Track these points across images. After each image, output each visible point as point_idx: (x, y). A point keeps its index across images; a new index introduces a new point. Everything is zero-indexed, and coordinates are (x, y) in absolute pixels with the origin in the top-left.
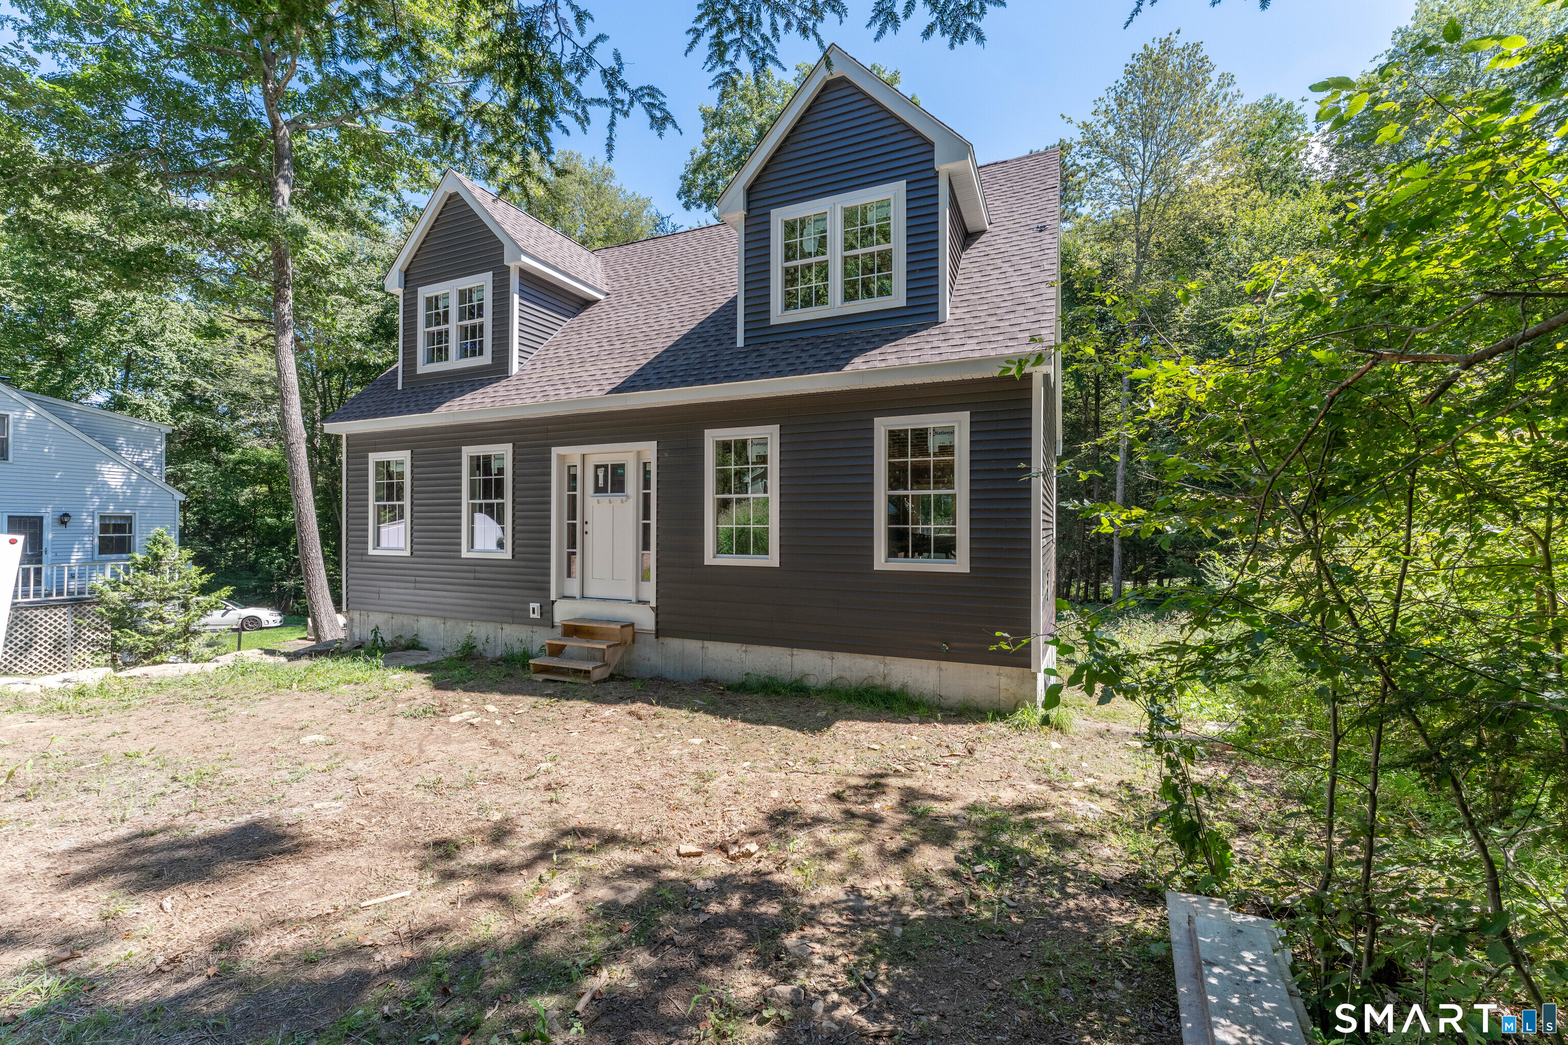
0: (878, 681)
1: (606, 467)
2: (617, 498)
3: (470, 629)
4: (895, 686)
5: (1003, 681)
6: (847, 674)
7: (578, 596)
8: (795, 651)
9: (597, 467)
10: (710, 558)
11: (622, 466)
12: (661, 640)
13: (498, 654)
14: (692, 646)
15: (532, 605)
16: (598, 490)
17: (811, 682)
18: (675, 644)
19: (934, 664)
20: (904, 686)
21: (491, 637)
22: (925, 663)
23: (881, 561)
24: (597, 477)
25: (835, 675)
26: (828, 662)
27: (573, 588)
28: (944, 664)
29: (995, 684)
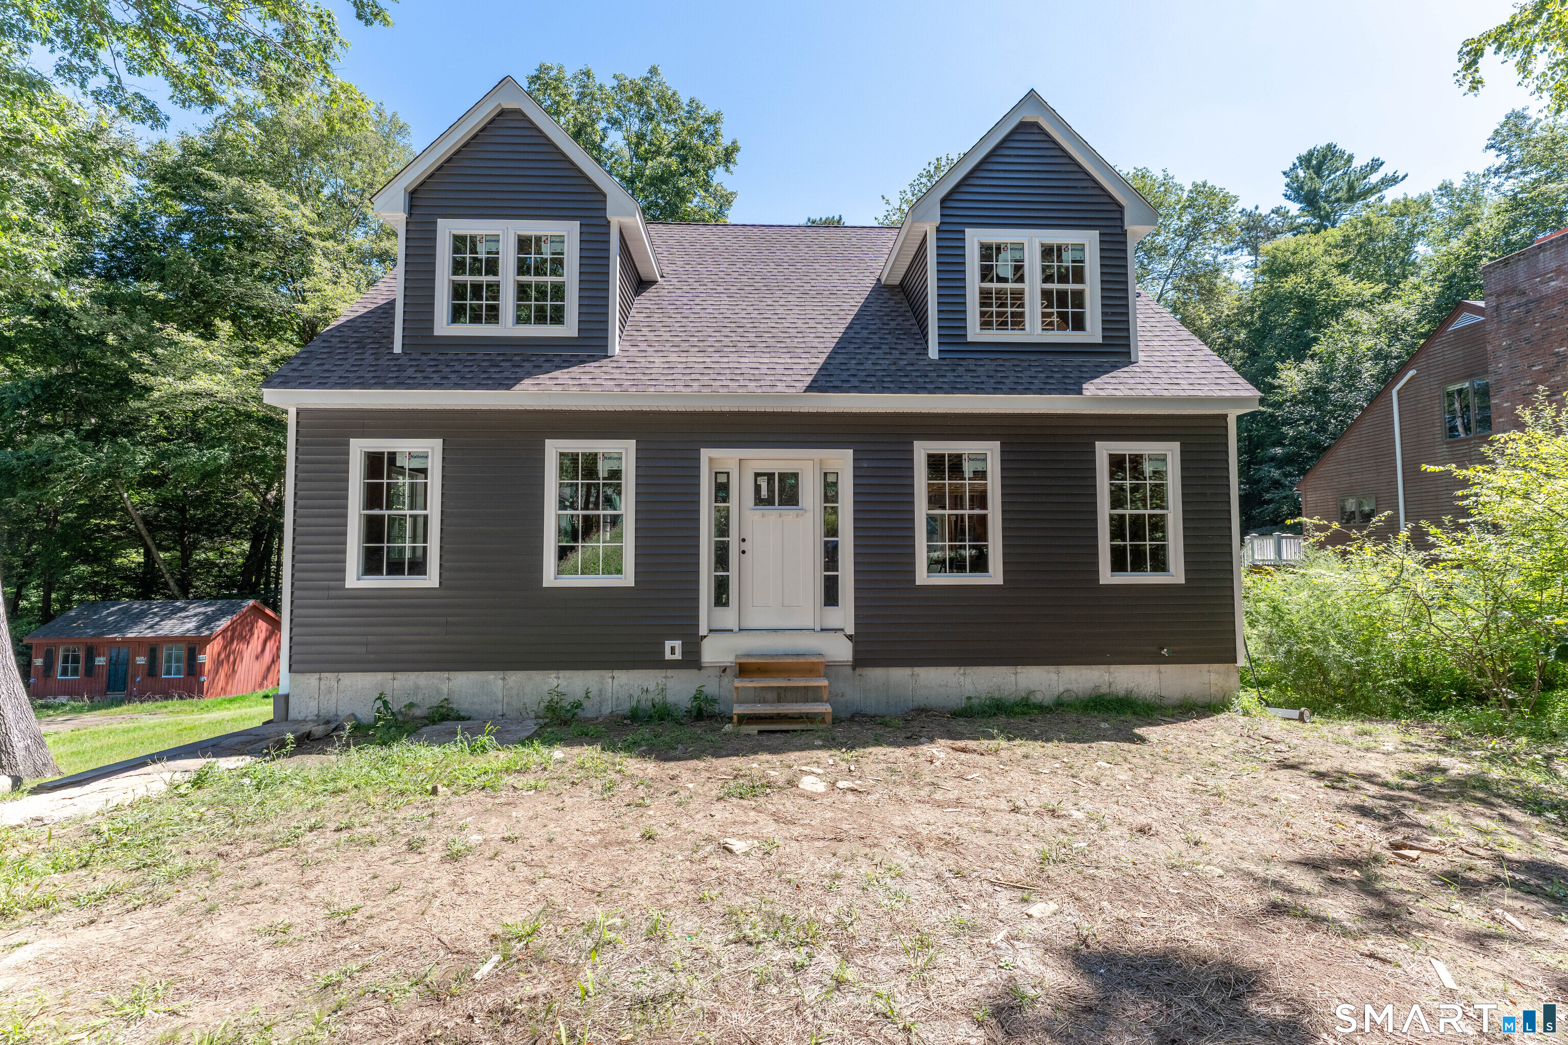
0: (1104, 690)
1: (770, 476)
2: (789, 513)
3: (555, 683)
4: (1122, 693)
5: (1213, 677)
6: (1074, 687)
7: (736, 629)
8: (1020, 669)
9: (757, 475)
10: (923, 577)
11: (795, 475)
12: (859, 671)
13: (606, 710)
14: (899, 674)
15: (668, 644)
16: (759, 501)
17: (1038, 698)
18: (876, 674)
19: (1154, 668)
20: (1129, 692)
21: (594, 690)
22: (1146, 668)
23: (1107, 576)
24: (758, 488)
25: (1061, 690)
26: (1054, 676)
27: (727, 617)
28: (1163, 667)
29: (1207, 681)
